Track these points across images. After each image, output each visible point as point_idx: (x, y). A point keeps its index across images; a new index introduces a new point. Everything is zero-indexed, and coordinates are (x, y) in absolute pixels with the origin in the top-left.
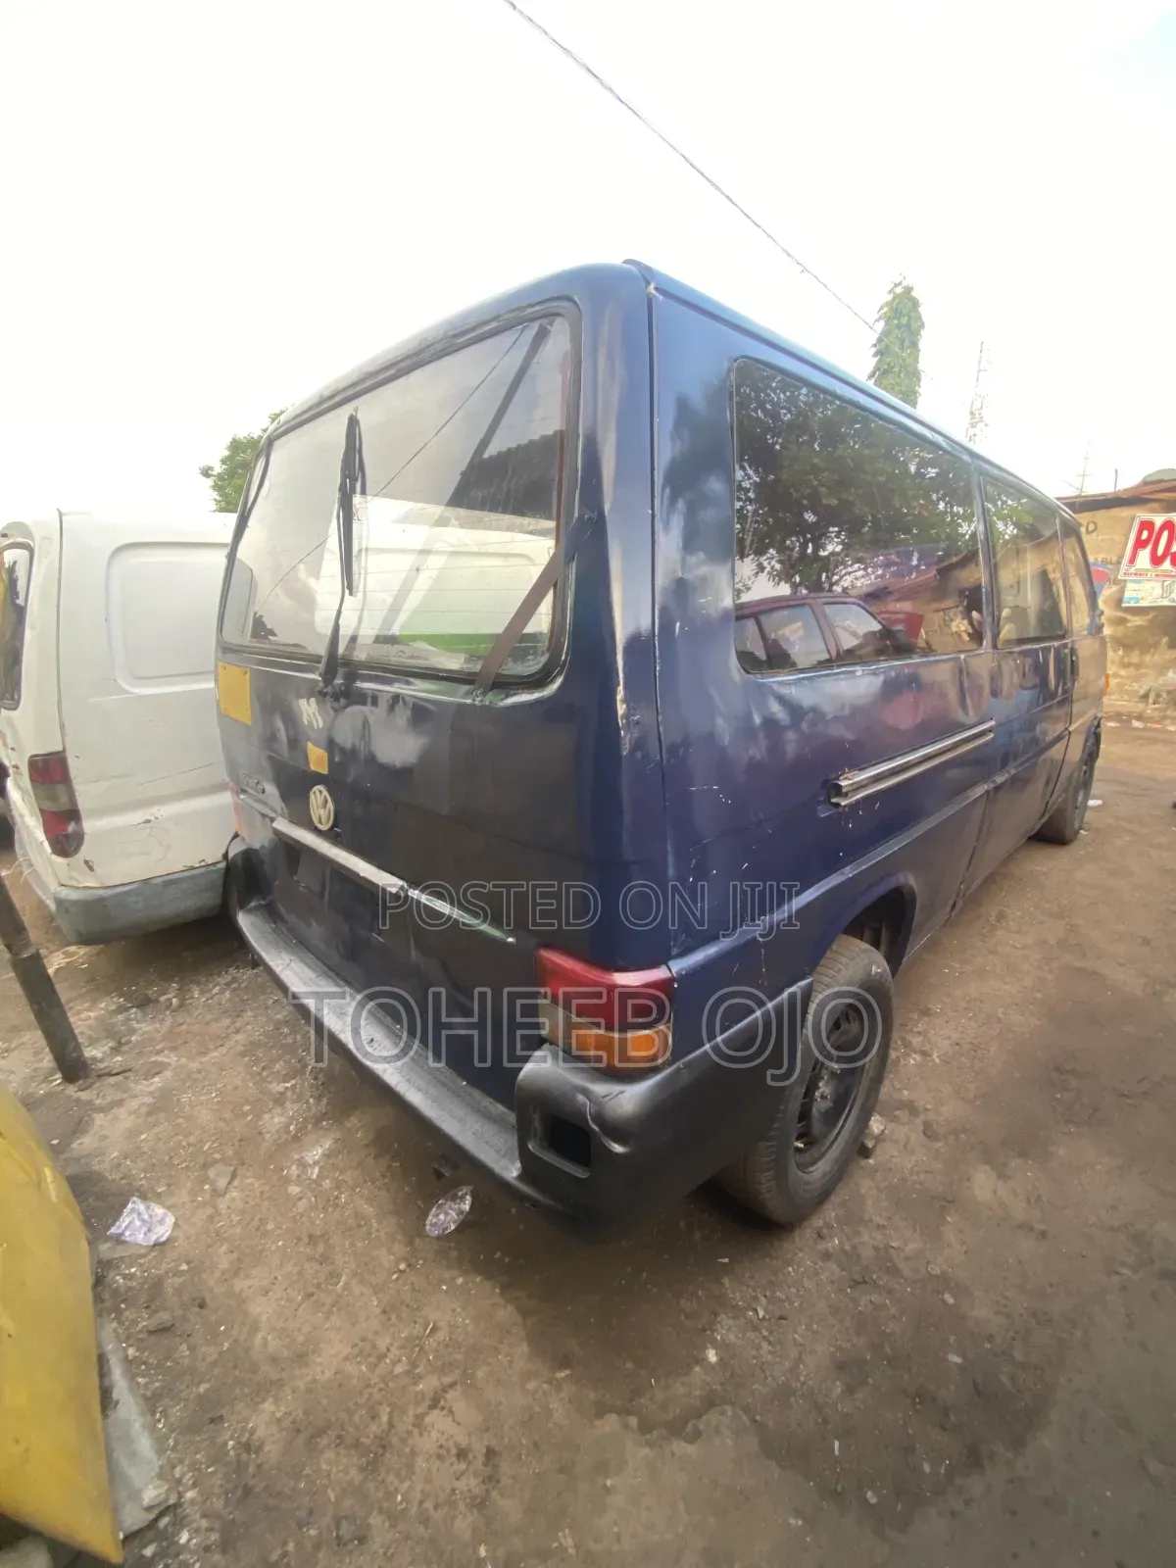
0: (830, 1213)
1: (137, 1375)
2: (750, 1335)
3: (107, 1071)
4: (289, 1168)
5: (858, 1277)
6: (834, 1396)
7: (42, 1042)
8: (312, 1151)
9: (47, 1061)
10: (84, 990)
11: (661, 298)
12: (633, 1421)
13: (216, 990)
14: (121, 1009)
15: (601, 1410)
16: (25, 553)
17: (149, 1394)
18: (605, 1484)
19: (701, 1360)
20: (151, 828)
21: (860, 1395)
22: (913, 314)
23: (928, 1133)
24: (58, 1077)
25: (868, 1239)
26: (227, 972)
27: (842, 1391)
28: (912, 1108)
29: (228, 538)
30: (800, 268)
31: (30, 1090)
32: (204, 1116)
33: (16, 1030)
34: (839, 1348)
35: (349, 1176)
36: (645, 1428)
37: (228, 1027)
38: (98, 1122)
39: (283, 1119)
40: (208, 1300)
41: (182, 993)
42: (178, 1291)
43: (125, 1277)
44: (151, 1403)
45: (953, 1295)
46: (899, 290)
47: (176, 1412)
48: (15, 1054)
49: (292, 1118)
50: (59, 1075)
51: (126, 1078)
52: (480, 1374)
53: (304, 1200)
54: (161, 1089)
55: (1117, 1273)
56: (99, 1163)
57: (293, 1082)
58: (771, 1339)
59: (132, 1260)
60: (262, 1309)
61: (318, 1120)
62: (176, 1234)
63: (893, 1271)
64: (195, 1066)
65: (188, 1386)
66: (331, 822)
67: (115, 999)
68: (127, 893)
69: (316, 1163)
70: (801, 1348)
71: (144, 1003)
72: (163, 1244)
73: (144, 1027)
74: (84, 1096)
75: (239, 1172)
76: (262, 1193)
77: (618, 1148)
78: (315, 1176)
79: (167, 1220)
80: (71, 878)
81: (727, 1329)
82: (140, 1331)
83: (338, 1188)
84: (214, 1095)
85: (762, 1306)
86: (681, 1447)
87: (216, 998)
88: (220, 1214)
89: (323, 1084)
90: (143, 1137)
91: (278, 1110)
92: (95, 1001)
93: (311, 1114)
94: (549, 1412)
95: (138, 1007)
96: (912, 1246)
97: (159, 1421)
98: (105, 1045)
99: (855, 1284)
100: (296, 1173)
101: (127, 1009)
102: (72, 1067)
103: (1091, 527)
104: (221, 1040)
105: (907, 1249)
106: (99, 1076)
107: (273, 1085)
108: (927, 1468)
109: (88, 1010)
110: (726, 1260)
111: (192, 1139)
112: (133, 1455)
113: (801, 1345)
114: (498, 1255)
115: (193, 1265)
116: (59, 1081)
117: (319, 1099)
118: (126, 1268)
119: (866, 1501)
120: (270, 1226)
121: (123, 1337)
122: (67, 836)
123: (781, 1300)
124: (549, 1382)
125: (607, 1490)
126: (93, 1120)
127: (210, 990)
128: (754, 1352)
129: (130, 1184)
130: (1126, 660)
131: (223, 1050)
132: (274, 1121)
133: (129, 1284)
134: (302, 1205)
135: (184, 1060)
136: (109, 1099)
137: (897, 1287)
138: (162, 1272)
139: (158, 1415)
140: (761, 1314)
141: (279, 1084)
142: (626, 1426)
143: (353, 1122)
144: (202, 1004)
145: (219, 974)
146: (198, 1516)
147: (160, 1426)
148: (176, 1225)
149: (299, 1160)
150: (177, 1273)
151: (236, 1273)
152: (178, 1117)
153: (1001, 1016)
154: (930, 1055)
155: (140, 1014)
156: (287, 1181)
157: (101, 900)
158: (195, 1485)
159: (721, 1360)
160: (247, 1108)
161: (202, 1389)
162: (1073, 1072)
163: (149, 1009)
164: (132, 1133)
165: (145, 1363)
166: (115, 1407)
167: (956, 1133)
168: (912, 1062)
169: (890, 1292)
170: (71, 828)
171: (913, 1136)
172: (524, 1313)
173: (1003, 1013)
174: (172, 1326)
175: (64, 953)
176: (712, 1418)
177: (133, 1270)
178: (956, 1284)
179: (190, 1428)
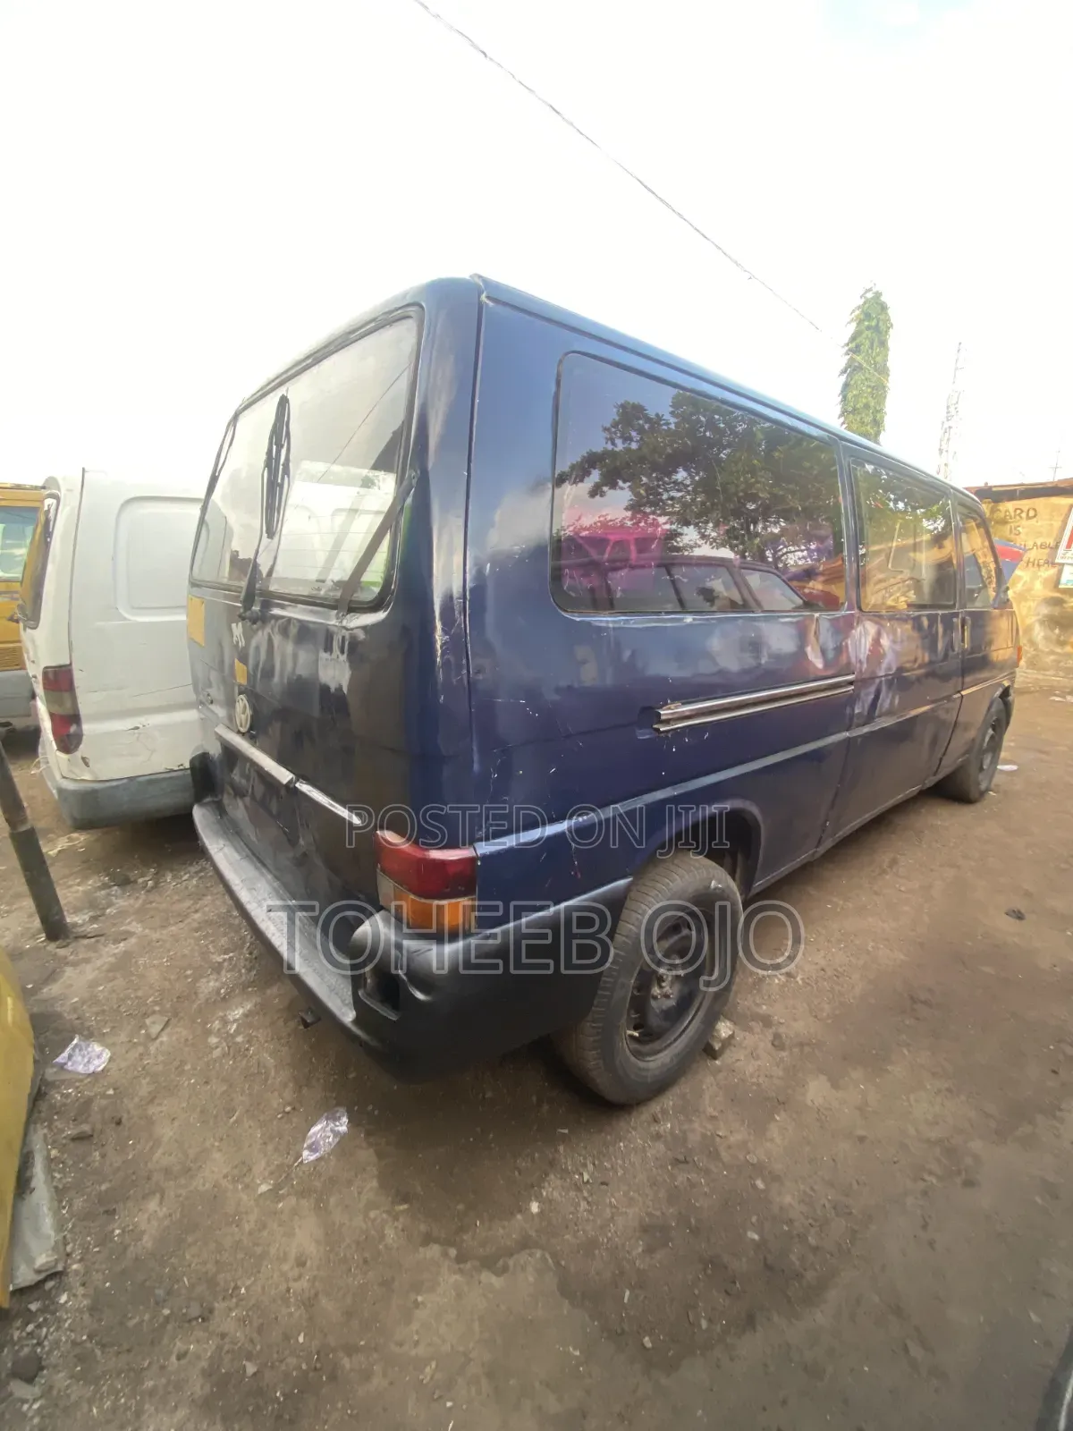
0: (669, 1101)
1: (54, 1171)
2: (572, 1194)
3: (83, 934)
4: (214, 1022)
5: (681, 1158)
6: (634, 1253)
7: (33, 908)
8: (234, 1011)
9: (37, 923)
10: (79, 868)
11: (491, 304)
12: (453, 1252)
13: (186, 877)
14: (105, 886)
15: (428, 1240)
16: (55, 501)
17: (61, 1186)
18: (417, 1300)
19: (523, 1210)
20: (139, 734)
21: (659, 1255)
22: (882, 317)
23: (776, 1043)
24: (43, 937)
25: (698, 1128)
26: (197, 863)
27: (643, 1251)
28: (767, 1021)
29: (202, 495)
30: (748, 275)
31: (20, 944)
32: (154, 976)
33: (18, 896)
34: (649, 1214)
35: (261, 1035)
36: (460, 1259)
37: (189, 908)
38: (67, 974)
39: (217, 984)
40: (123, 1120)
41: (157, 878)
42: (103, 1110)
43: (62, 1095)
44: (60, 1193)
45: (764, 1181)
46: (870, 295)
47: (79, 1203)
48: (15, 914)
49: (225, 983)
50: (44, 935)
51: (97, 941)
52: (332, 1200)
53: (219, 1050)
54: (125, 952)
55: (923, 1180)
56: (62, 1005)
57: (231, 955)
58: (590, 1199)
59: (69, 1084)
60: (167, 1132)
61: (245, 987)
62: (110, 1066)
63: (714, 1155)
64: (155, 936)
65: (93, 1184)
66: (248, 726)
67: (102, 878)
68: (117, 787)
69: (235, 1021)
70: (614, 1210)
71: (125, 882)
72: (98, 1073)
73: (122, 901)
74: (62, 952)
75: (171, 1022)
76: (187, 1040)
77: (420, 996)
78: (232, 1031)
79: (104, 1055)
80: (71, 771)
81: (553, 1188)
82: (65, 1138)
83: (248, 1042)
84: (165, 960)
85: (588, 1172)
86: (487, 1277)
87: (184, 883)
88: (149, 1055)
89: (256, 958)
90: (101, 988)
91: (214, 977)
92: (86, 878)
93: (240, 981)
94: (382, 1237)
95: (118, 886)
96: (735, 1138)
97: (64, 1208)
98: (87, 914)
99: (676, 1162)
100: (218, 1027)
101: (110, 887)
102: (55, 928)
103: (1032, 513)
104: (182, 917)
105: (732, 1139)
106: (76, 938)
107: (214, 956)
108: (704, 1324)
109: (79, 885)
110: (566, 1131)
111: (140, 993)
112: (37, 1230)
113: (615, 1207)
114: (370, 1108)
115: (118, 1091)
116: (43, 939)
117: (249, 970)
118: (65, 1089)
119: (643, 1345)
120: (188, 1067)
121: (50, 1141)
122: (68, 736)
123: (606, 1169)
124: (388, 1212)
125: (417, 1305)
126: (64, 972)
127: (182, 877)
128: (572, 1209)
129: (82, 1023)
130: (1062, 638)
131: (181, 925)
132: (209, 985)
133: (64, 1100)
134: (217, 1053)
135: (147, 931)
136: (81, 957)
137: (715, 1170)
138: (92, 1094)
139: (64, 1203)
140: (586, 1177)
141: (220, 955)
142: (445, 1254)
143: (273, 991)
144: (172, 888)
145: (191, 864)
146: (78, 1284)
147: (64, 1212)
148: (111, 1059)
149: (222, 1017)
150: (104, 1096)
151: (152, 1101)
152: (133, 975)
153: (870, 949)
154: (795, 978)
155: (119, 892)
156: (208, 1033)
157: (94, 792)
158: (81, 1260)
159: (541, 1213)
160: (189, 972)
161: (103, 1187)
162: (925, 1003)
163: (129, 887)
164: (93, 984)
165: (63, 1163)
166: (31, 1193)
167: (801, 1045)
168: (777, 981)
169: (707, 1172)
170: (73, 729)
171: (762, 1045)
172: (380, 1155)
173: (873, 947)
174: (92, 1136)
175: (68, 838)
176: (523, 1257)
177: (70, 1091)
178: (770, 1173)
179: (87, 1216)
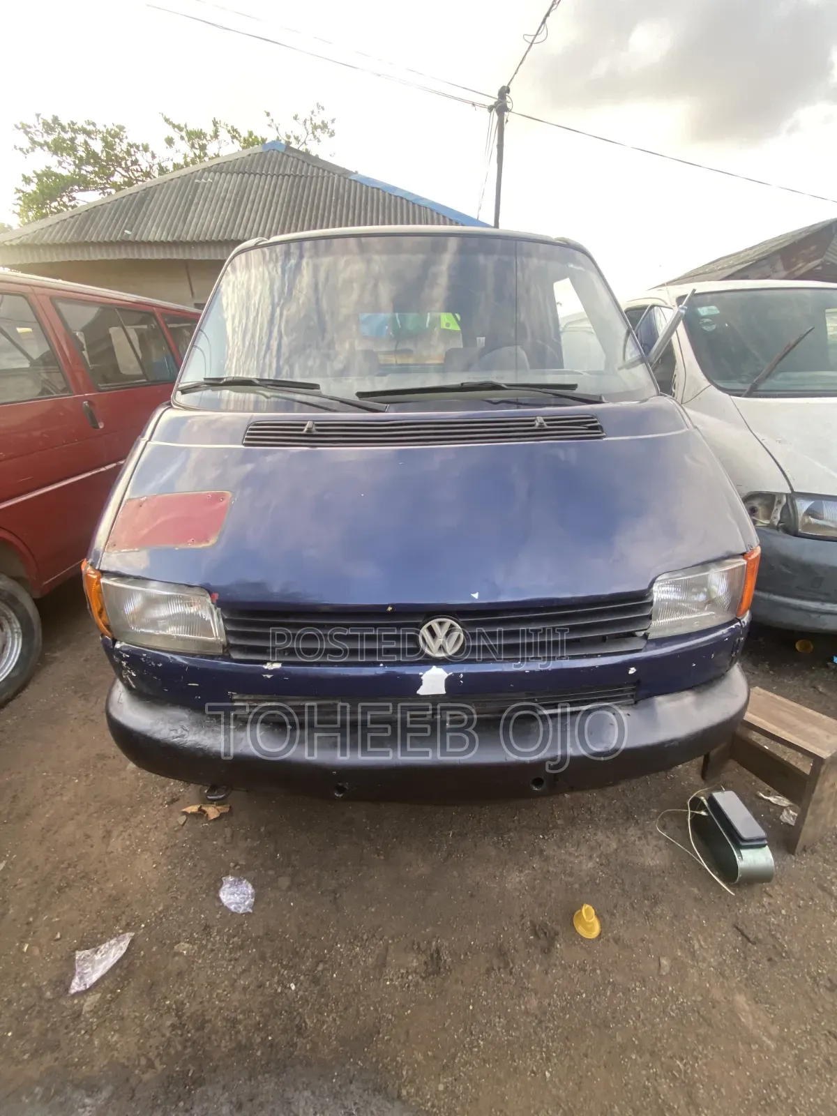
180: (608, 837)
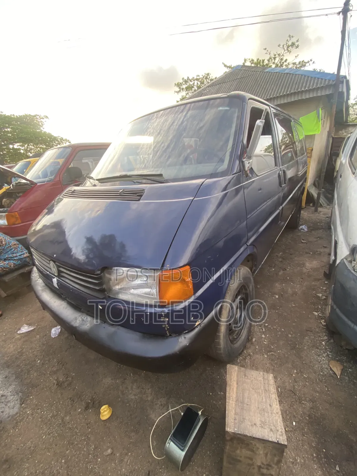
180: (151, 394)
